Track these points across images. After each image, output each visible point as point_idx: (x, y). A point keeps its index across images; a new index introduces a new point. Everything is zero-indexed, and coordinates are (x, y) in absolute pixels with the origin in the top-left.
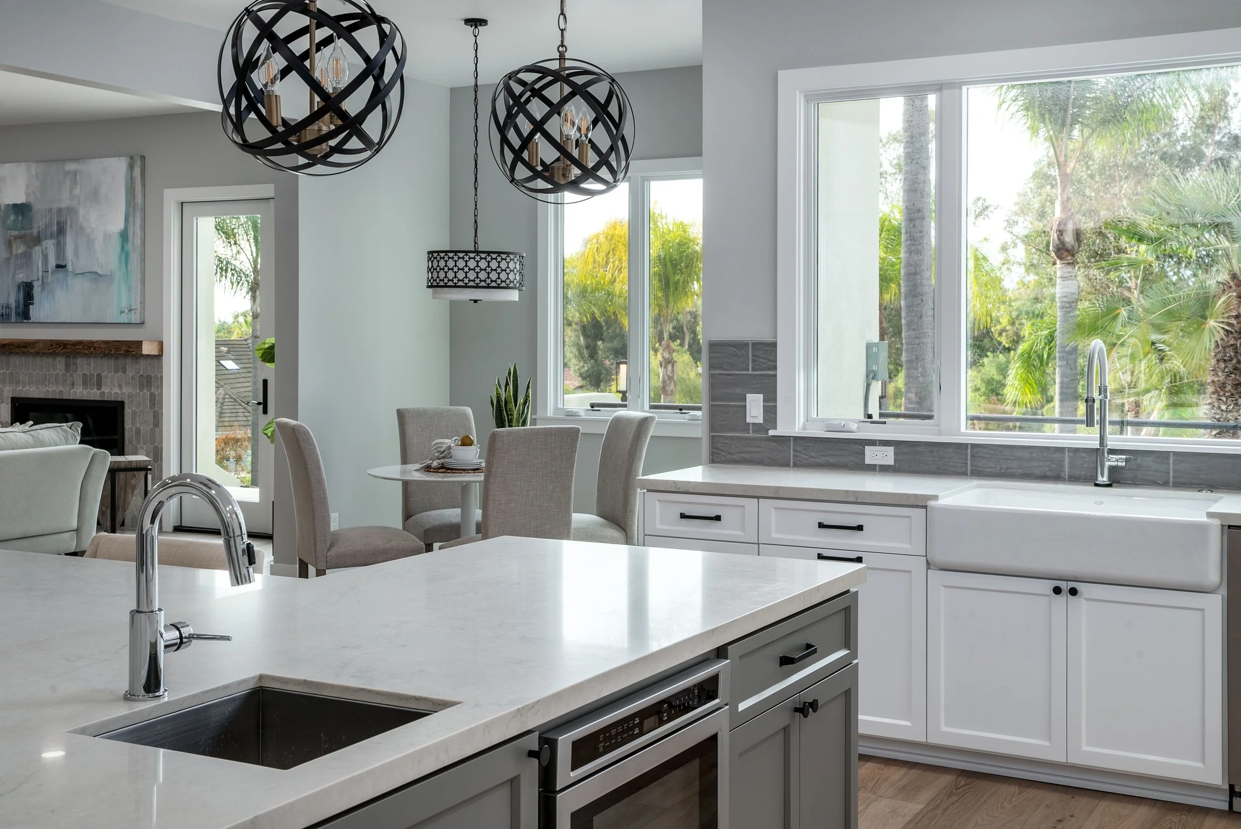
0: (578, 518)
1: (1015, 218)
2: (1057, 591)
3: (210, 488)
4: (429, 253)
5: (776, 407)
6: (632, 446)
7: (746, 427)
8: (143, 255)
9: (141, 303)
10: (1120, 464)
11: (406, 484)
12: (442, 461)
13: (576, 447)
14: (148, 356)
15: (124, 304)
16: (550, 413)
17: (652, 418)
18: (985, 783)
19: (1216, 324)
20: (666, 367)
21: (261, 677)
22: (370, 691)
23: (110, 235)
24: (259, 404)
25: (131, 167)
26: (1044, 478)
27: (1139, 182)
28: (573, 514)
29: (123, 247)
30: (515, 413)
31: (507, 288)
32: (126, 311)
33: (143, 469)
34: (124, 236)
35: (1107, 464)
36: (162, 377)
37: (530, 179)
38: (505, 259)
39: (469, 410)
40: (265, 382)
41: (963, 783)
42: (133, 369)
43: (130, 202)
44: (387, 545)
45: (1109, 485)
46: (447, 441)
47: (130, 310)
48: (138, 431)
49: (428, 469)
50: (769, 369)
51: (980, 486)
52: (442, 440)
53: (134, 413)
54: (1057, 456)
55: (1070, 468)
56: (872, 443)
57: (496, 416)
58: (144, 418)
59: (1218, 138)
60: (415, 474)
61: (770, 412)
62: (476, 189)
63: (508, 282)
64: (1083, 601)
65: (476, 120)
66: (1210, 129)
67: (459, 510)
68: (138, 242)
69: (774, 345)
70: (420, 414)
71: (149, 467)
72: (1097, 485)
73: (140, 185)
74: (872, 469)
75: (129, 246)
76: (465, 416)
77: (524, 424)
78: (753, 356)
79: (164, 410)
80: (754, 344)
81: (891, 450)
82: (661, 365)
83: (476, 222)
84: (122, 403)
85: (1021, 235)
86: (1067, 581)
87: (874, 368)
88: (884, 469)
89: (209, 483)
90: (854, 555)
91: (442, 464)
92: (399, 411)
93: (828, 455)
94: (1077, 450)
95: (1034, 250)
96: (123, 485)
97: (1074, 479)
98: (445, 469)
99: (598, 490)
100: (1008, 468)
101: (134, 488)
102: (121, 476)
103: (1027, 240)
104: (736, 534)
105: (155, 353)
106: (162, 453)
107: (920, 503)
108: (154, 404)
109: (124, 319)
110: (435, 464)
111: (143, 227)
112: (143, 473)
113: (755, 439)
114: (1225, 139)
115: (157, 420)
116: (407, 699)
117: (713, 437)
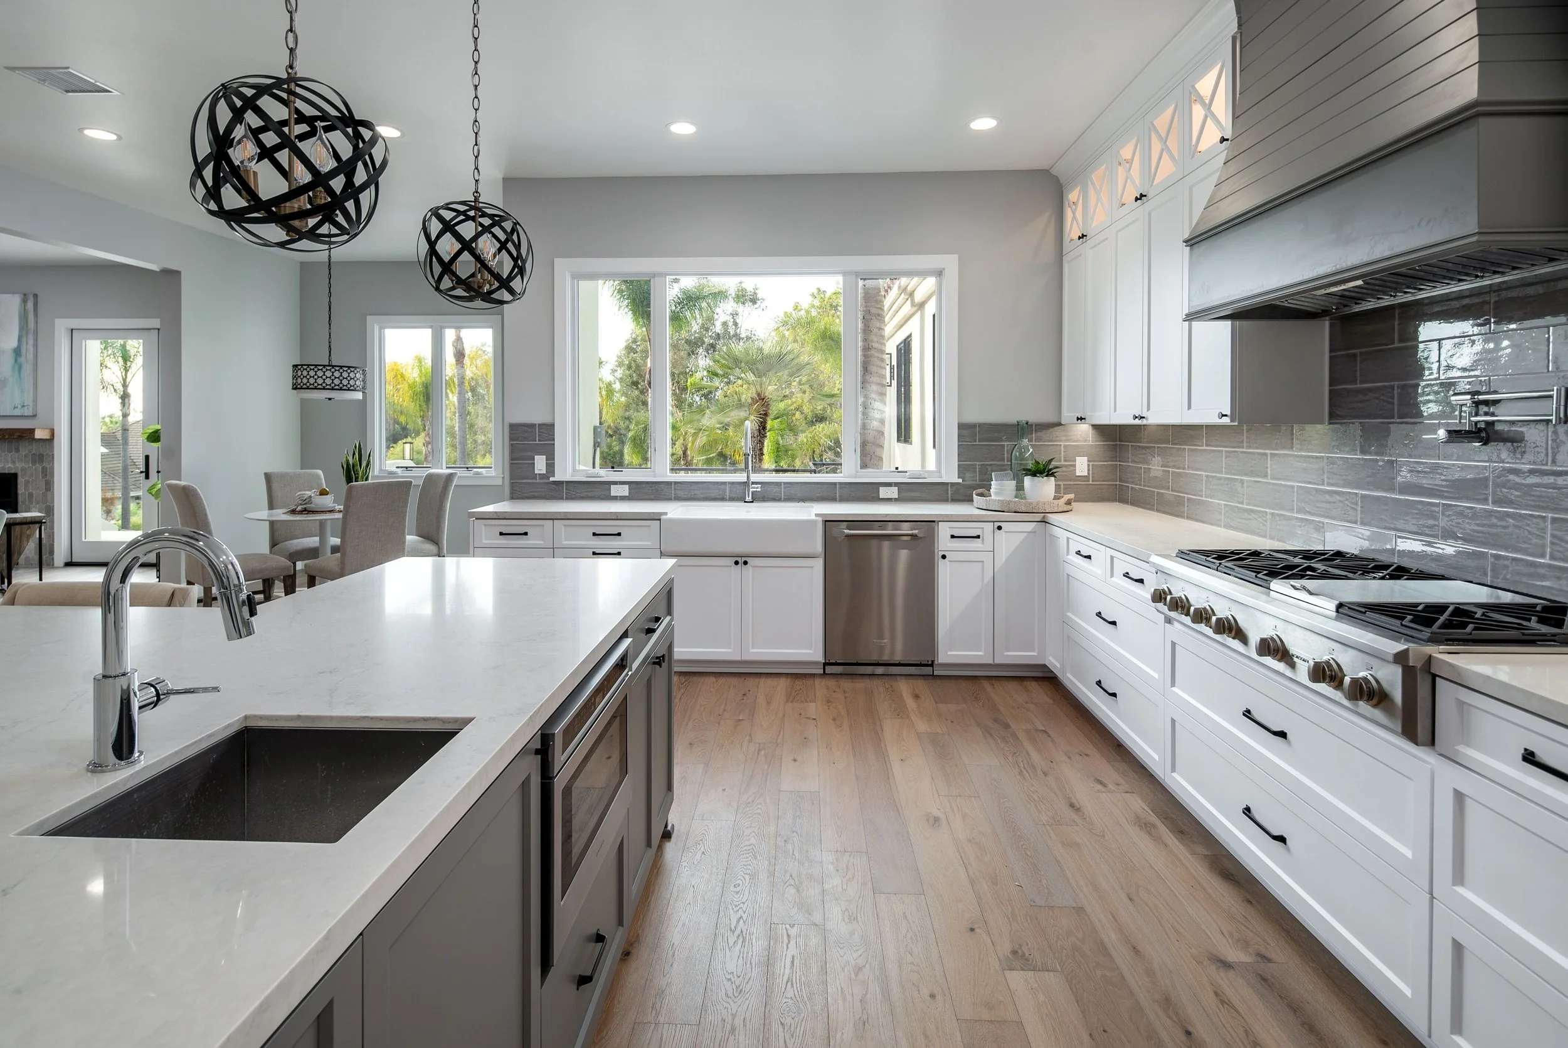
0: (411, 538)
1: (616, 368)
2: (737, 563)
3: (197, 540)
4: (294, 366)
5: (554, 463)
6: (442, 492)
7: (535, 476)
8: (36, 365)
9: (34, 401)
10: (758, 490)
11: (272, 524)
12: (305, 506)
13: (409, 493)
14: (40, 440)
15: (17, 401)
16: (376, 473)
17: (455, 473)
18: (695, 679)
19: (755, 418)
20: (427, 446)
21: (246, 718)
22: (372, 718)
23: (4, 351)
24: (142, 472)
25: (25, 301)
26: (715, 499)
27: (675, 353)
28: (407, 536)
29: (16, 361)
30: (360, 473)
31: (355, 390)
32: (19, 406)
33: (39, 522)
34: (17, 352)
35: (751, 490)
36: (53, 455)
37: (453, 288)
38: (354, 371)
39: (320, 472)
40: (147, 457)
41: (684, 680)
42: (25, 449)
43: (23, 327)
44: (264, 566)
45: (752, 502)
46: (307, 492)
47: (23, 406)
48: (31, 495)
49: (293, 512)
50: (549, 440)
51: (682, 506)
52: (304, 492)
53: (27, 483)
54: (722, 487)
55: (729, 493)
56: (615, 483)
57: (346, 475)
58: (36, 485)
59: (710, 334)
60: (280, 515)
61: (551, 466)
62: (330, 325)
63: (355, 386)
64: (751, 568)
65: (330, 279)
66: (707, 330)
67: (317, 539)
68: (31, 356)
69: (553, 425)
70: (282, 476)
71: (44, 521)
72: (745, 502)
73: (33, 318)
74: (615, 498)
75: (22, 360)
76: (318, 477)
77: (367, 479)
78: (539, 432)
79: (55, 479)
80: (539, 425)
81: (627, 487)
82: (424, 445)
83: (330, 346)
84: (15, 476)
85: (618, 377)
86: (741, 557)
87: (599, 440)
88: (623, 498)
89: (195, 534)
90: (616, 551)
91: (305, 508)
92: (266, 474)
93: (587, 492)
94: (733, 483)
95: (625, 385)
96: (19, 537)
97: (732, 499)
98: (306, 511)
99: (417, 520)
100: (695, 494)
101: (29, 537)
102: (17, 530)
103: (621, 380)
104: (540, 542)
105: (47, 437)
106: (53, 509)
107: (656, 518)
108: (46, 475)
109: (17, 412)
110: (299, 508)
111: (36, 346)
112: (38, 525)
113: (540, 483)
114: (714, 335)
115: (49, 486)
116: (415, 721)
117: (512, 483)
